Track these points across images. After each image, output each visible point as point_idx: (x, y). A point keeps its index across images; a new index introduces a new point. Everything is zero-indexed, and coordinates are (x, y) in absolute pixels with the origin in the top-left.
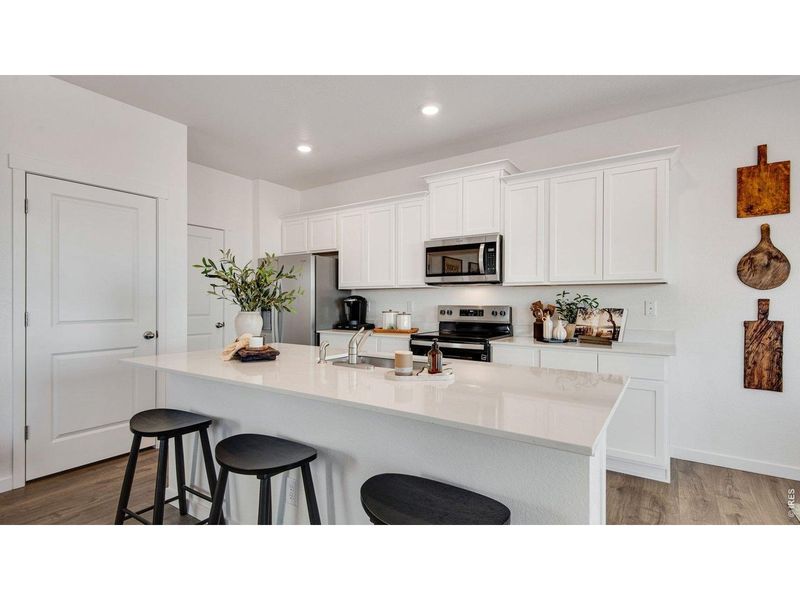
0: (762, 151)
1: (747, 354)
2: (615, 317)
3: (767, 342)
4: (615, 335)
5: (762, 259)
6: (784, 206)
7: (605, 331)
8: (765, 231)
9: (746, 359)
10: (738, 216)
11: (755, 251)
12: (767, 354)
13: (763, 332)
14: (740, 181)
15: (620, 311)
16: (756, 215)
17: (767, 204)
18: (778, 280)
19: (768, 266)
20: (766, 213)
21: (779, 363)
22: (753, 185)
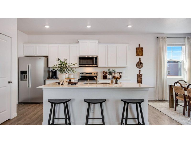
0: (139, 45)
1: (138, 79)
2: (120, 74)
3: (140, 77)
4: (121, 77)
5: (139, 63)
6: (142, 55)
7: (119, 76)
8: (140, 59)
9: (137, 80)
10: (136, 56)
11: (139, 62)
12: (140, 79)
13: (140, 76)
14: (137, 50)
15: (121, 73)
16: (139, 56)
17: (140, 54)
18: (142, 67)
19: (140, 65)
20: (140, 56)
21: (142, 81)
22: (138, 51)
